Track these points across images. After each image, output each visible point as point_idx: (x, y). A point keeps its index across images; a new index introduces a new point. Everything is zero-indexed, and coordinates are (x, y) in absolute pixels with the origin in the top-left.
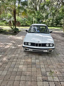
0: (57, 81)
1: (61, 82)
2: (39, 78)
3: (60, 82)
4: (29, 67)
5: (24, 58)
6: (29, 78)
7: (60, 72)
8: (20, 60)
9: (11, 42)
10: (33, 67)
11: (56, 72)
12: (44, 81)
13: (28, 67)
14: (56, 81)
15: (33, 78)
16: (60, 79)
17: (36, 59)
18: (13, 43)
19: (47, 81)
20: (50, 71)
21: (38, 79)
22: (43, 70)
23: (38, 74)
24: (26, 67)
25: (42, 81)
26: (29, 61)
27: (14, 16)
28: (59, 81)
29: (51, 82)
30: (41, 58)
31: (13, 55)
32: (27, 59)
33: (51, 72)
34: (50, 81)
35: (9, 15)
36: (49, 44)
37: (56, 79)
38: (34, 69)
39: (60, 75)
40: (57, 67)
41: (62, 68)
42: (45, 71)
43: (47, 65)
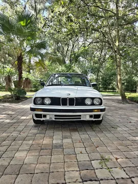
0: (122, 178)
1: (133, 179)
2: (71, 175)
3: (130, 178)
4: (43, 154)
5: (32, 138)
6: (41, 178)
7: (127, 158)
8: (21, 142)
9: (4, 113)
10: (55, 154)
11: (117, 159)
12: (86, 181)
13: (41, 154)
14: (119, 177)
15: (54, 178)
16: (130, 171)
17: (64, 137)
18: (9, 114)
19: (96, 180)
20: (100, 158)
21: (69, 179)
22: (83, 158)
23: (68, 167)
24: (37, 154)
25: (81, 181)
26: (44, 142)
27: (19, 67)
28: (128, 177)
29: (107, 181)
30: (76, 136)
31: (4, 135)
32: (41, 139)
33: (103, 159)
34: (102, 180)
35: (8, 71)
36: (93, 99)
37: (117, 173)
38: (57, 157)
39: (126, 163)
40: (117, 150)
41: (129, 150)
42: (88, 159)
43: (90, 146)
